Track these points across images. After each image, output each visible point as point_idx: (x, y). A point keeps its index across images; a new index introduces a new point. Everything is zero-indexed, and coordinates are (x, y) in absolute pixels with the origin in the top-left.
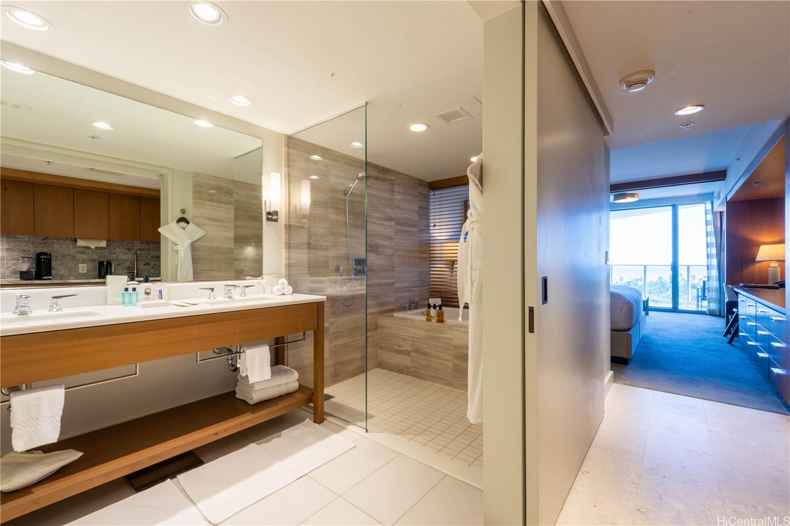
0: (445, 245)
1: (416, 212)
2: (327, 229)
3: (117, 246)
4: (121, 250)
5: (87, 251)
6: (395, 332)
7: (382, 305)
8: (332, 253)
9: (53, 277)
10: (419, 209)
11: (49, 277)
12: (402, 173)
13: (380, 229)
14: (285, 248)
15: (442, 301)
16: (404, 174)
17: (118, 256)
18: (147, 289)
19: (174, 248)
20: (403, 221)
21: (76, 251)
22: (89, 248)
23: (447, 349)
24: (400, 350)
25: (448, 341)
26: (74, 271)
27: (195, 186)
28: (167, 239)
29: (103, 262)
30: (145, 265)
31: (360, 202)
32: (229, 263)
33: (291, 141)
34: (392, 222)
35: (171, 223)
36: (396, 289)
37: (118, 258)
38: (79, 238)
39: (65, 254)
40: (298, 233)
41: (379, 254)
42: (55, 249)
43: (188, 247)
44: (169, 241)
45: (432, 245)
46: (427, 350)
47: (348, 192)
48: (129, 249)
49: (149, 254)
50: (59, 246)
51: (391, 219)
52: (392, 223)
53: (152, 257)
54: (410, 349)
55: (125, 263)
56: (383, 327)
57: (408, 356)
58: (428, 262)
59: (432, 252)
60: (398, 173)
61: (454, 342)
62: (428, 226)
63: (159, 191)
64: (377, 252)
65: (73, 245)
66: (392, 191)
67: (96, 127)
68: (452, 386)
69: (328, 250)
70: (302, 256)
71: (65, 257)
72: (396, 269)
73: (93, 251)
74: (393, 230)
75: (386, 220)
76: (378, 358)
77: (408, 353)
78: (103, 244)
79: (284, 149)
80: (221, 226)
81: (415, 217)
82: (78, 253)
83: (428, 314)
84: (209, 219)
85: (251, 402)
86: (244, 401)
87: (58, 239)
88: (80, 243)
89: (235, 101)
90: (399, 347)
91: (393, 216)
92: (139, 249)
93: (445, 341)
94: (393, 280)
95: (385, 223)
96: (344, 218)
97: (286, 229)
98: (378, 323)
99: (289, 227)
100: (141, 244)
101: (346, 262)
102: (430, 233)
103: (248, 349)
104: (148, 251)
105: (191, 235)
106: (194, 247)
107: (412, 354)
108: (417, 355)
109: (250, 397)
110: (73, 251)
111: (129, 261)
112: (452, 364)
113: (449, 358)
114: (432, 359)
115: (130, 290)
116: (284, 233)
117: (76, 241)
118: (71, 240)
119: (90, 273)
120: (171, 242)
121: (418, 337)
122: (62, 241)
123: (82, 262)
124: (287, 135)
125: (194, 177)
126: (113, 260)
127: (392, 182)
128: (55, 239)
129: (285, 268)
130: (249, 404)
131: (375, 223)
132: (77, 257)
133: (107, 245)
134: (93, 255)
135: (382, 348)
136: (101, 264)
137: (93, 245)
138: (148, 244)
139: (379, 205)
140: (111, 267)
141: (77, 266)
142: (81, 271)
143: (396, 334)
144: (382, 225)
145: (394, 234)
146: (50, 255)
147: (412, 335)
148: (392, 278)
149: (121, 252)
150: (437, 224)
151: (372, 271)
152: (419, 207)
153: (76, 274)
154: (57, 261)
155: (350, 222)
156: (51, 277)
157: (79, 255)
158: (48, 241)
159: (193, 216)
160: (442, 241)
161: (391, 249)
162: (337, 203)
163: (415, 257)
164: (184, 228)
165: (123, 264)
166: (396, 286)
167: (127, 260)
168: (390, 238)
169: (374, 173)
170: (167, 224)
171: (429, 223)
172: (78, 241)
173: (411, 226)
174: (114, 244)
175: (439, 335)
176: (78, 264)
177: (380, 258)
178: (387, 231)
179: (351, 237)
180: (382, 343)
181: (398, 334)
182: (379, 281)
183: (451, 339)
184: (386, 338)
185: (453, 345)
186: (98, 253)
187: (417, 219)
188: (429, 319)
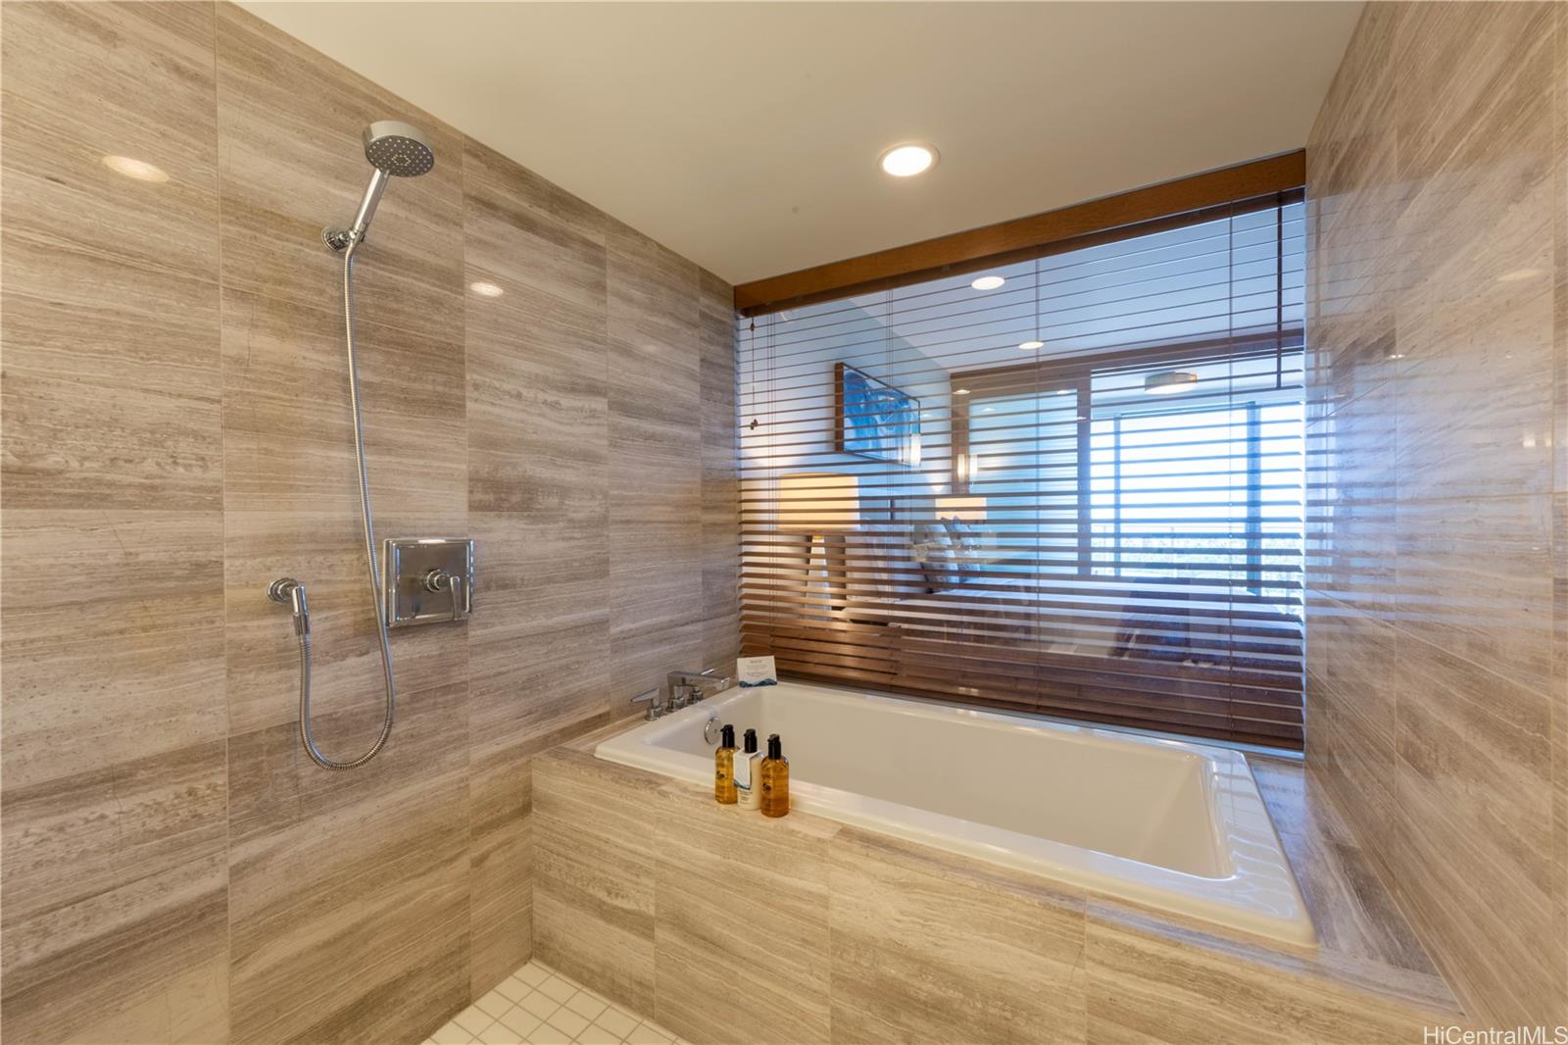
0: (784, 484)
1: (691, 376)
6: (597, 832)
7: (552, 710)
8: (242, 521)
10: (701, 366)
12: (637, 234)
13: (546, 423)
15: (776, 661)
16: (645, 240)
20: (647, 402)
23: (805, 942)
24: (615, 908)
25: (808, 908)
31: (435, 302)
34: (599, 399)
36: (616, 640)
41: (535, 520)
45: (745, 485)
46: (719, 929)
47: (346, 235)
51: (593, 390)
52: (600, 404)
54: (651, 911)
56: (549, 804)
57: (644, 935)
58: (732, 539)
59: (746, 506)
60: (624, 229)
61: (837, 917)
62: (733, 425)
64: (529, 509)
66: (599, 287)
69: (217, 506)
72: (614, 571)
74: (604, 430)
75: (573, 389)
76: (536, 922)
77: (643, 925)
81: (689, 393)
83: (723, 775)
90: (609, 892)
91: (603, 377)
93: (798, 904)
94: (607, 610)
95: (566, 401)
96: (337, 359)
98: (535, 785)
102: (740, 448)
107: (662, 934)
108: (679, 942)
112: (828, 1011)
113: (815, 983)
121: (682, 865)
127: (594, 255)
131: (519, 396)
135: (548, 885)
139: (535, 330)
143: (597, 838)
144: (555, 406)
145: (605, 442)
147: (658, 853)
148: (597, 602)
150: (760, 419)
151: (504, 587)
152: (702, 360)
155: (366, 376)
160: (779, 473)
161: (593, 498)
162: (280, 282)
163: (690, 522)
166: (614, 630)
168: (588, 457)
169: (510, 197)
171: (736, 415)
173: (672, 419)
175: (770, 874)
177: (543, 533)
178: (576, 430)
179: (374, 444)
180: (549, 867)
181: (607, 842)
182: (540, 621)
183: (824, 901)
184: (562, 850)
185: (833, 930)
187: (697, 400)
188: (727, 792)
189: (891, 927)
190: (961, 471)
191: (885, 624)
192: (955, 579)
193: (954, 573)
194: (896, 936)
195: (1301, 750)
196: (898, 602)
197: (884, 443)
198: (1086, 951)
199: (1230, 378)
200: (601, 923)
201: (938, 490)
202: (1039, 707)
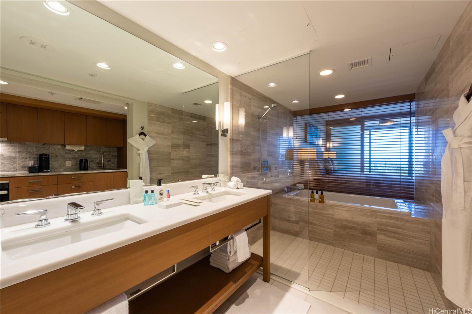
2: (250, 141)
3: (91, 150)
4: (93, 152)
5: (71, 152)
8: (252, 157)
9: (51, 170)
11: (48, 171)
14: (230, 155)
15: (304, 185)
17: (91, 156)
18: (162, 190)
19: (138, 152)
21: (64, 152)
22: (74, 150)
23: (329, 221)
24: (290, 220)
25: (329, 216)
26: (63, 166)
27: (149, 111)
28: (132, 146)
29: (83, 160)
30: (108, 161)
32: (169, 162)
33: (234, 81)
35: (135, 136)
37: (91, 157)
38: (67, 144)
39: (57, 154)
40: (236, 144)
42: (51, 151)
43: (146, 151)
44: (134, 147)
45: (294, 151)
47: (261, 117)
48: (98, 151)
49: (110, 155)
50: (54, 149)
53: (112, 156)
54: (298, 220)
55: (95, 160)
57: (296, 224)
59: (294, 155)
61: (335, 217)
63: (126, 116)
65: (63, 148)
66: (278, 116)
67: (99, 67)
68: (333, 246)
69: (250, 155)
70: (238, 160)
71: (58, 157)
73: (75, 153)
77: (296, 222)
78: (83, 148)
79: (230, 86)
80: (164, 138)
82: (66, 154)
83: (313, 197)
84: (157, 133)
85: (227, 271)
86: (219, 270)
87: (53, 145)
88: (68, 147)
89: (215, 49)
90: (289, 218)
92: (105, 152)
97: (231, 141)
98: (273, 201)
99: (232, 140)
100: (105, 148)
101: (258, 162)
103: (236, 236)
104: (110, 152)
105: (147, 144)
106: (149, 152)
107: (300, 223)
108: (304, 224)
109: (227, 268)
110: (62, 152)
111: (98, 159)
112: (333, 231)
113: (330, 227)
114: (317, 227)
115: (149, 192)
116: (229, 144)
117: (65, 146)
118: (62, 145)
119: (74, 166)
120: (135, 148)
122: (55, 146)
123: (68, 159)
124: (232, 77)
125: (148, 106)
126: (88, 158)
127: (278, 111)
128: (51, 145)
129: (230, 168)
130: (225, 272)
132: (65, 157)
133: (85, 149)
134: (75, 155)
136: (81, 161)
137: (76, 149)
138: (110, 148)
140: (87, 163)
141: (65, 162)
142: (67, 165)
143: (287, 209)
146: (49, 155)
147: (299, 210)
149: (93, 153)
150: (298, 138)
153: (64, 167)
154: (52, 159)
155: (261, 136)
156: (50, 170)
157: (66, 155)
158: (46, 146)
159: (148, 131)
162: (255, 124)
164: (143, 139)
165: (95, 161)
167: (97, 158)
170: (133, 137)
172: (66, 146)
174: (89, 148)
175: (322, 211)
176: (66, 161)
181: (289, 209)
183: (333, 215)
185: (334, 219)
186: (79, 154)
188: (313, 200)
189: (345, 217)
190: (328, 146)
191: (321, 180)
192: (333, 171)
193: (333, 170)
194: (346, 218)
195: (414, 200)
196: (321, 176)
197: (314, 139)
198: (377, 217)
199: (401, 121)
200: (287, 223)
201: (323, 150)
202: (361, 193)
